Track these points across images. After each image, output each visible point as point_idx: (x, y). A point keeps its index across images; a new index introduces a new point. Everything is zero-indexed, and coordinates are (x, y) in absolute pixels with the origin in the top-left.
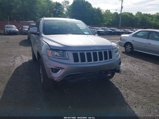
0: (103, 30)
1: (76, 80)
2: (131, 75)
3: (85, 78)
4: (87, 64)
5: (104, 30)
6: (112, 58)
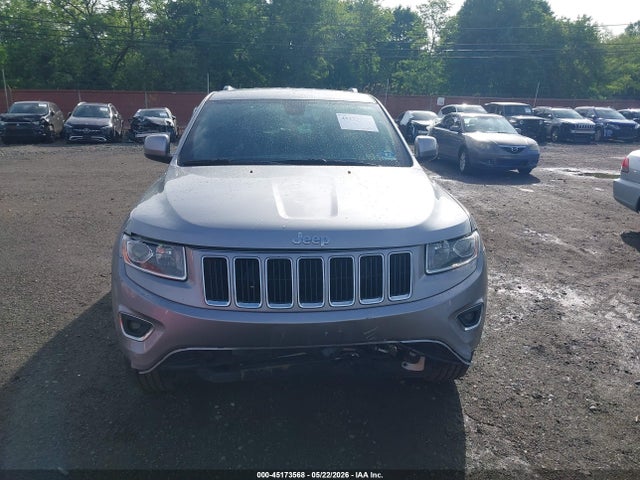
0: (589, 117)
1: (243, 375)
2: (591, 366)
3: (286, 367)
4: (265, 313)
5: (594, 119)
6: (408, 291)
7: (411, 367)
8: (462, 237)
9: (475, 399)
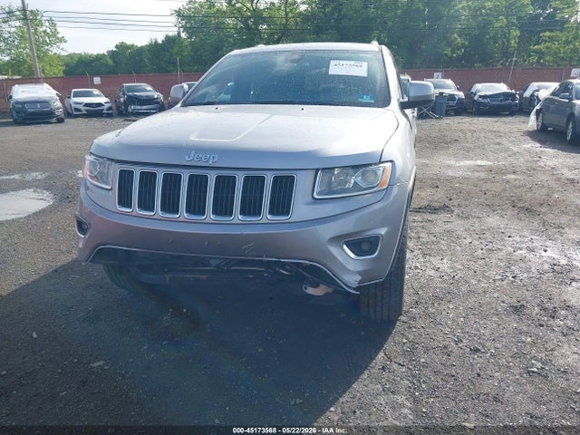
1: (168, 280)
4: (157, 220)
6: (287, 213)
7: (310, 291)
8: (370, 165)
9: (405, 341)
